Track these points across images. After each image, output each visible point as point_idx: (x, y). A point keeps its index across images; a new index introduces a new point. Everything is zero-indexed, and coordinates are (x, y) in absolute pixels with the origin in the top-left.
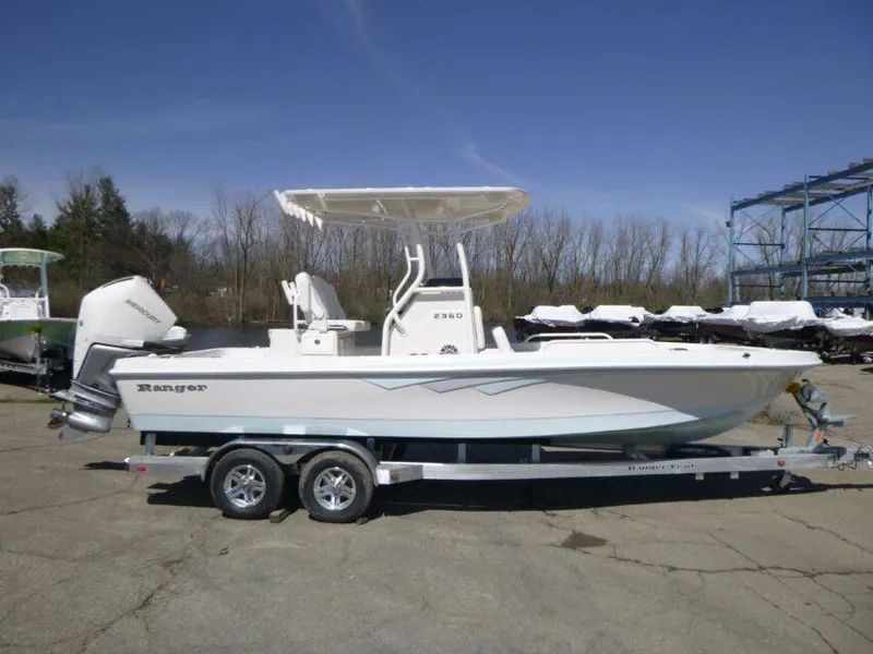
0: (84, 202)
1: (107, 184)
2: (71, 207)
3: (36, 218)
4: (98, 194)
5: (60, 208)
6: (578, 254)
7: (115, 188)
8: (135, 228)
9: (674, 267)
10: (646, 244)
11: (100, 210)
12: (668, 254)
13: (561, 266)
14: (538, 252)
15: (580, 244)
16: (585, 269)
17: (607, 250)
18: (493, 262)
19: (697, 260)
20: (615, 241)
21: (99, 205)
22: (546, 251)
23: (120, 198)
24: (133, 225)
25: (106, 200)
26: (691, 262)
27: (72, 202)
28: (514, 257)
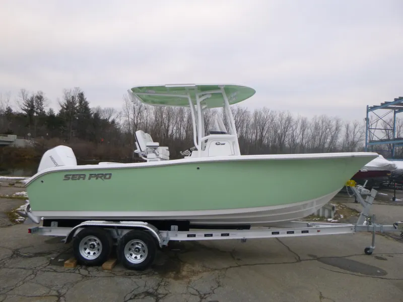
0: (71, 103)
1: (81, 96)
2: (66, 105)
3: (50, 109)
4: (77, 99)
5: (62, 106)
6: (295, 134)
7: (85, 97)
8: (93, 115)
9: (342, 141)
10: (328, 130)
11: (77, 107)
12: (339, 135)
13: (287, 139)
14: (276, 132)
15: (296, 128)
16: (298, 141)
17: (309, 132)
18: (254, 136)
19: (354, 138)
20: (313, 128)
21: (78, 104)
22: (279, 131)
23: (87, 102)
24: (92, 114)
25: (81, 102)
26: (351, 138)
27: (66, 103)
28: (264, 134)
